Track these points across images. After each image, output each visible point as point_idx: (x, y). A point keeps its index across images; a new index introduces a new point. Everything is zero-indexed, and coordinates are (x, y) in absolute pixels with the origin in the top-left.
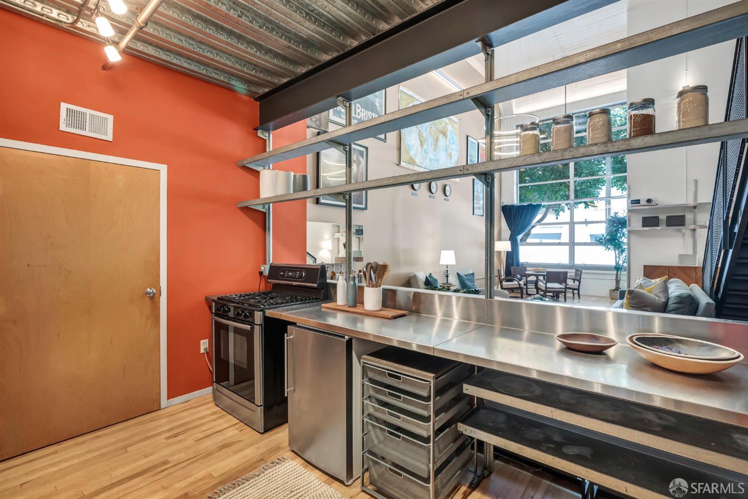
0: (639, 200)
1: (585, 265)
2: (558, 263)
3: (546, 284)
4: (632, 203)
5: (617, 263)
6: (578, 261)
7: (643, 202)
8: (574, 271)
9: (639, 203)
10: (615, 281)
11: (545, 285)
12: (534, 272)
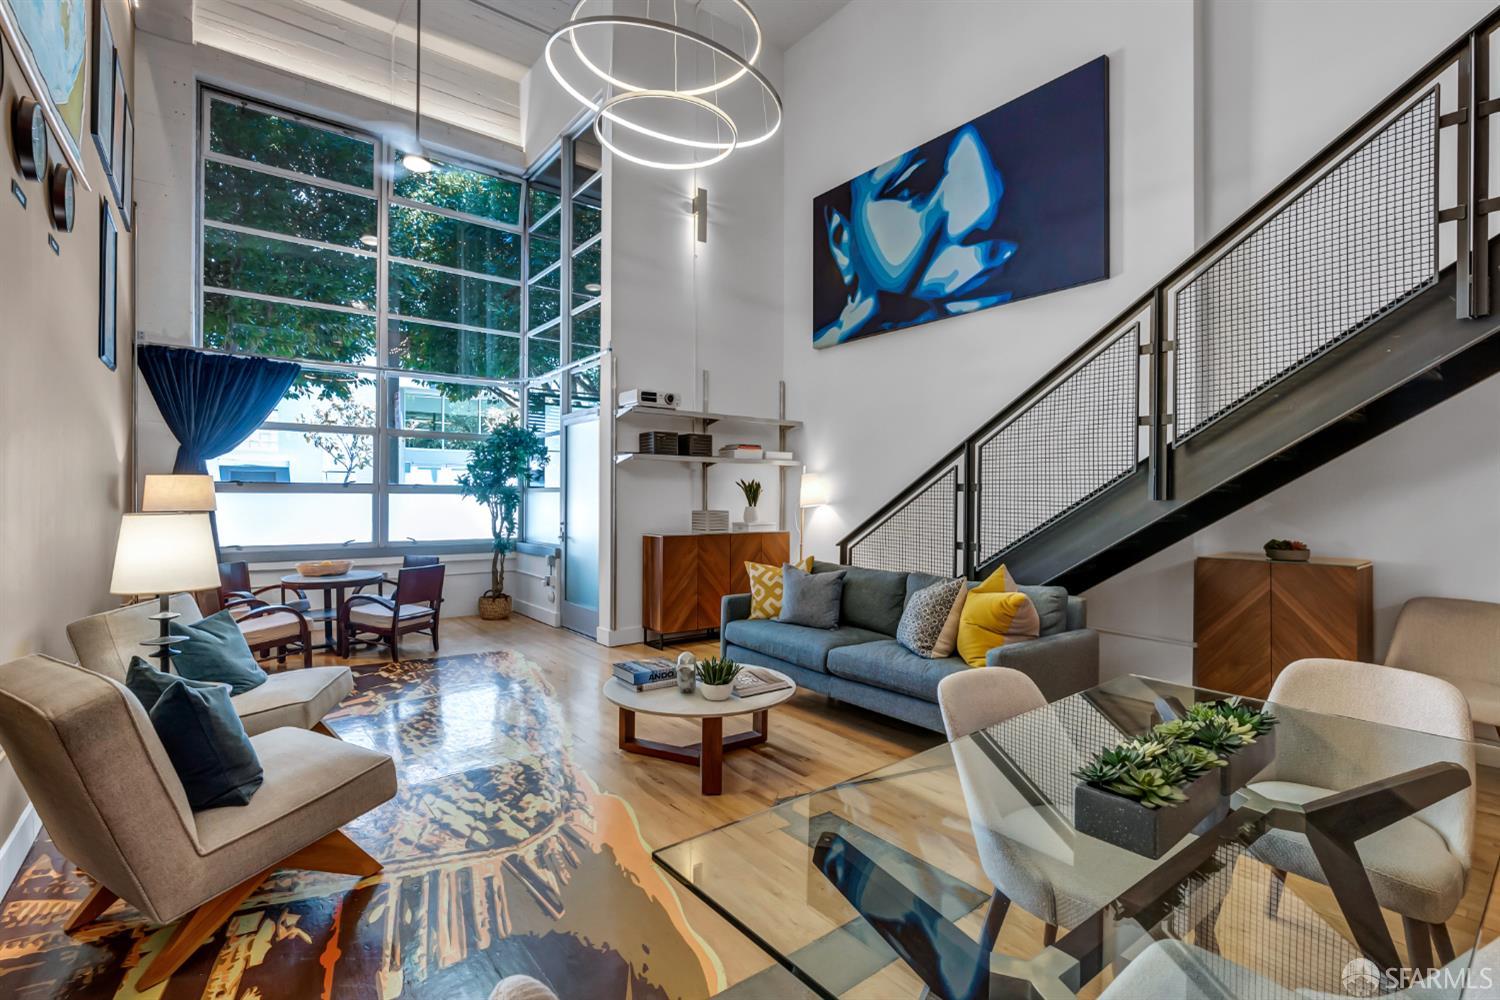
0: (655, 394)
1: (415, 542)
2: (343, 542)
3: (396, 611)
4: (644, 399)
5: (497, 535)
6: (397, 534)
7: (661, 402)
8: (401, 560)
9: (655, 400)
10: (491, 575)
11: (390, 614)
12: (306, 576)
